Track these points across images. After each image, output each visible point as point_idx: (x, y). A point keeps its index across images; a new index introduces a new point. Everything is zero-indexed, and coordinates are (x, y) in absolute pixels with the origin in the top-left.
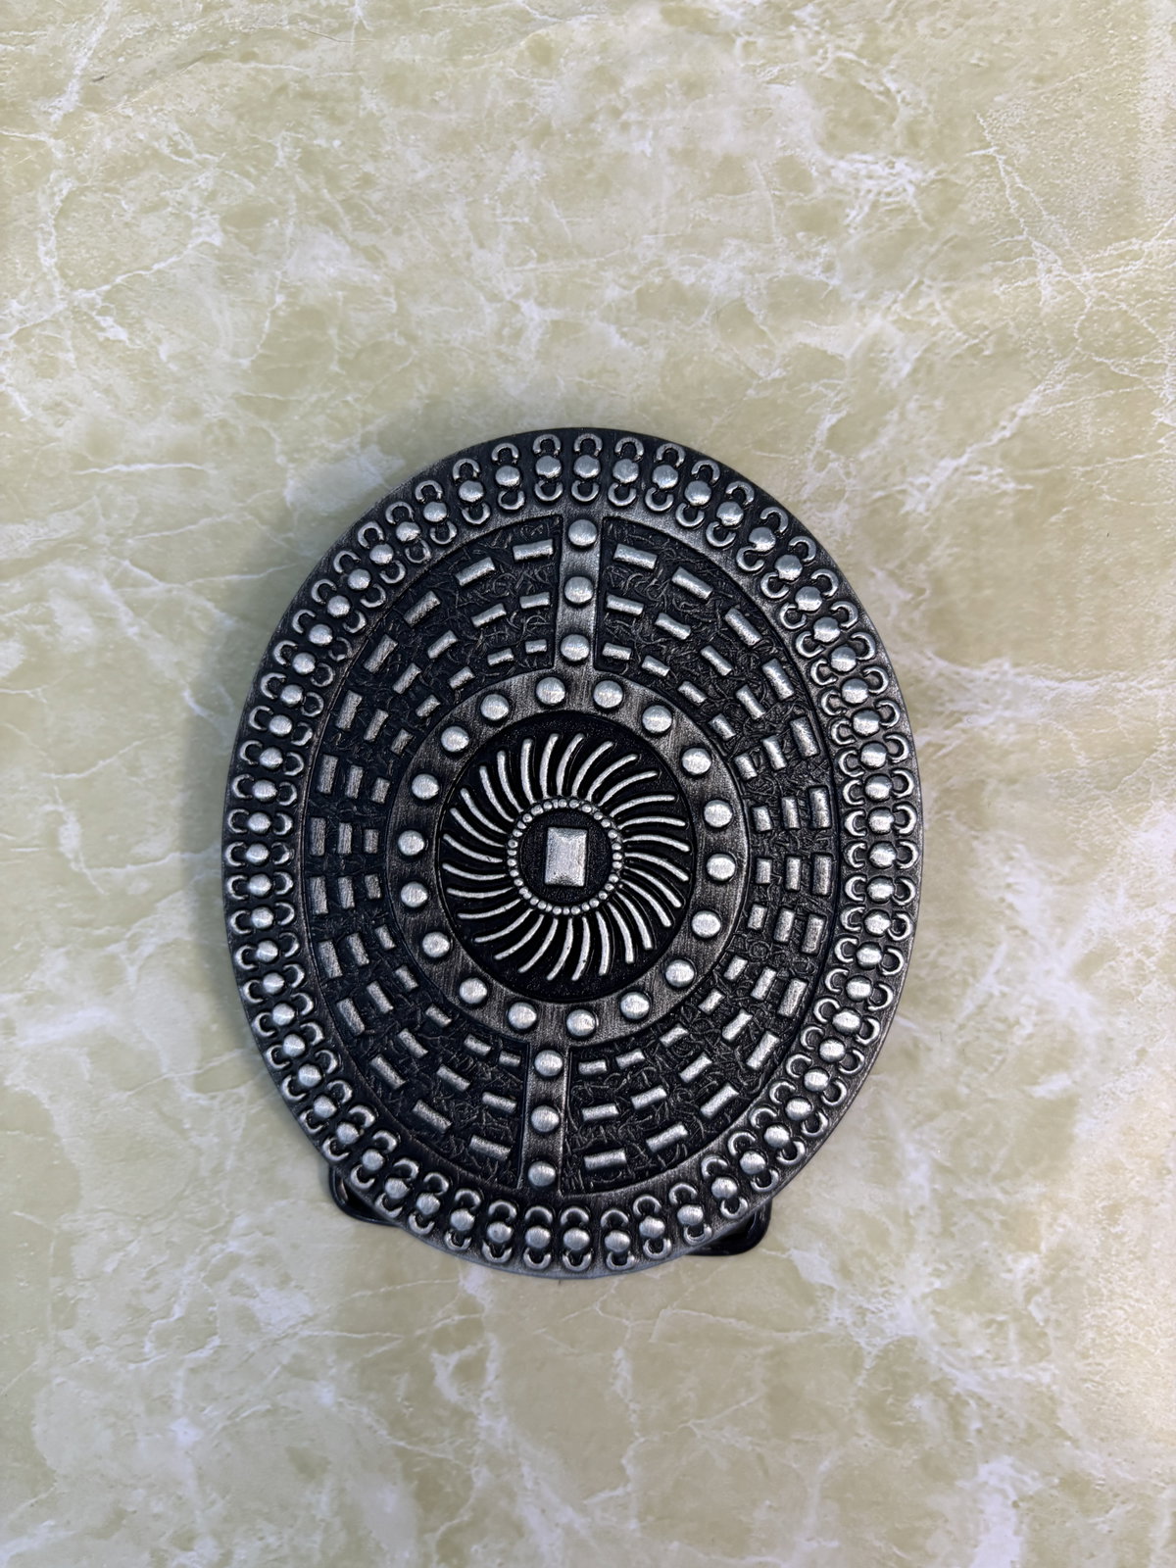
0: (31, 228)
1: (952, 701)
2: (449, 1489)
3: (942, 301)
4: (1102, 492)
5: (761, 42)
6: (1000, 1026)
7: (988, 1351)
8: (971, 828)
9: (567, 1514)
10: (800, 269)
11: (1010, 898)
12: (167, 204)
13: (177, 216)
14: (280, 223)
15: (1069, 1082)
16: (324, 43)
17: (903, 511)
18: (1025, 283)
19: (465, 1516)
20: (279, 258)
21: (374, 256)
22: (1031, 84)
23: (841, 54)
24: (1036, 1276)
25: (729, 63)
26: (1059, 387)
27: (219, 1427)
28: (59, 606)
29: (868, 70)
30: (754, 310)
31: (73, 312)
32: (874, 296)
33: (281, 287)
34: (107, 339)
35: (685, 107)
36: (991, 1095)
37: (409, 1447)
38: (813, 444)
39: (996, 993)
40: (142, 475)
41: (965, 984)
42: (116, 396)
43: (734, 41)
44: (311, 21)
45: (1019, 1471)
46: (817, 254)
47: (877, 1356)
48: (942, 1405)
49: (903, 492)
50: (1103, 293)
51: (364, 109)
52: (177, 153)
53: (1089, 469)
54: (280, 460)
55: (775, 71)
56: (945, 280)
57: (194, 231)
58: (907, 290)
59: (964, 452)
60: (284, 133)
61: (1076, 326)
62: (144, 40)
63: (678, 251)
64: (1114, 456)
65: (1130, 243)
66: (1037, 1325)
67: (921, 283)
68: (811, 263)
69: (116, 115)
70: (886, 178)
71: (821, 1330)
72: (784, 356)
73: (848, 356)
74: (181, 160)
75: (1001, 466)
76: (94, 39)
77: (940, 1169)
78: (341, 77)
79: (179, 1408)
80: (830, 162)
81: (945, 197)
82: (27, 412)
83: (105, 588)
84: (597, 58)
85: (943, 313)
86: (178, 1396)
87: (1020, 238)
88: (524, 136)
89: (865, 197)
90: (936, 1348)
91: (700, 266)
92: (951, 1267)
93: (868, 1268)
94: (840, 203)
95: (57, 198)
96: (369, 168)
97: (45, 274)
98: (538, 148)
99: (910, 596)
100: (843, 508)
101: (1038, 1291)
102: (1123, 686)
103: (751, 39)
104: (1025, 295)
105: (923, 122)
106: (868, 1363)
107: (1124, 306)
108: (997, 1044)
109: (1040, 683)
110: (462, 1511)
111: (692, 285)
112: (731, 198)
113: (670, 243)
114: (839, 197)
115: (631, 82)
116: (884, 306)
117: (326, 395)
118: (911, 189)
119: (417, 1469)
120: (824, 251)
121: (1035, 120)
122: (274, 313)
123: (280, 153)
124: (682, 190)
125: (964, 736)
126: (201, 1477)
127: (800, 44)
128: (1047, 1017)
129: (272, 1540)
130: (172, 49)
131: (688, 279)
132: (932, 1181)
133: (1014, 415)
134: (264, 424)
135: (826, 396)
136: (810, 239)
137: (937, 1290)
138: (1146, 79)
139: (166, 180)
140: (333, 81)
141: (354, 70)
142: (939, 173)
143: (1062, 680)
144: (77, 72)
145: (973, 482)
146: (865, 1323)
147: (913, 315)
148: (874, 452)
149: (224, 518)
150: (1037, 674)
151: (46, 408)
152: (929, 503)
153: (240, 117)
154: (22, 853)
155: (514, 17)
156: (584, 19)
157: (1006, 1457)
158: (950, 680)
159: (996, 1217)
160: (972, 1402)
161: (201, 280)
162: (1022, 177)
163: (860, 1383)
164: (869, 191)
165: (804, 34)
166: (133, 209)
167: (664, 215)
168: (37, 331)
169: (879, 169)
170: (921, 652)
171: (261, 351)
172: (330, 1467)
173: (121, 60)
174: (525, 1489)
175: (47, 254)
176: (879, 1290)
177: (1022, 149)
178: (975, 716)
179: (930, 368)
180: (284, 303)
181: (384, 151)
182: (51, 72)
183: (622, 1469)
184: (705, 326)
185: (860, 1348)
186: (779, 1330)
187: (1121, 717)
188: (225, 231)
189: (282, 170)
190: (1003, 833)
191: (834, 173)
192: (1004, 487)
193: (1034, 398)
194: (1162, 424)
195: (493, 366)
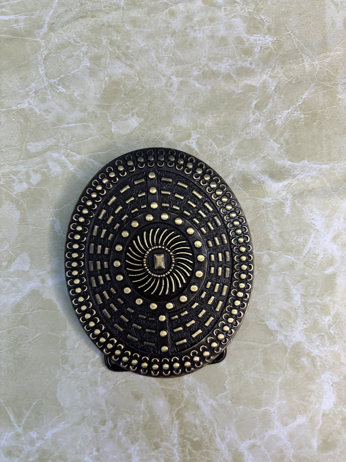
0: (37, 64)
1: (293, 172)
2: (177, 398)
3: (281, 70)
4: (326, 116)
5: (228, 8)
6: (314, 256)
7: (320, 343)
8: (302, 205)
9: (211, 402)
10: (244, 64)
11: (313, 222)
12: (74, 56)
13: (77, 59)
14: (105, 59)
15: (334, 269)
16: (114, 13)
17: (276, 124)
18: (301, 65)
19: (183, 405)
20: (106, 68)
21: (131, 67)
22: (298, 16)
23: (249, 10)
24: (330, 322)
25: (221, 14)
26: (313, 90)
27: (111, 388)
28: (50, 163)
29: (256, 14)
30: (232, 75)
31: (50, 85)
32: (263, 70)
33: (107, 76)
34: (60, 92)
35: (210, 25)
36: (314, 275)
37: (165, 387)
38: (251, 109)
39: (312, 247)
40: (72, 127)
41: (304, 246)
42: (63, 107)
43: (221, 8)
44: (109, 7)
45: (332, 376)
46: (248, 60)
47: (291, 348)
48: (310, 359)
49: (275, 119)
50: (321, 66)
51: (126, 29)
52: (76, 42)
53: (322, 110)
54: (110, 121)
55: (233, 15)
56: (281, 65)
57: (82, 63)
58: (272, 68)
59: (290, 108)
60: (104, 36)
61: (315, 75)
62: (64, 13)
63: (212, 61)
64: (328, 107)
65: (327, 54)
66: (333, 335)
67: (275, 66)
68: (246, 62)
69: (58, 33)
70: (264, 40)
71: (275, 343)
72: (241, 87)
73: (258, 86)
74: (77, 44)
75: (300, 111)
76: (50, 14)
77: (303, 295)
78: (119, 21)
79: (99, 384)
80: (249, 37)
81: (279, 44)
82: (39, 113)
83: (63, 158)
84: (186, 14)
85: (281, 73)
86: (99, 380)
87: (299, 53)
88: (168, 34)
89: (258, 45)
90: (307, 344)
91: (218, 65)
92: (308, 322)
93: (286, 324)
94: (252, 47)
95: (43, 56)
96: (128, 44)
97: (41, 76)
98: (173, 37)
99: (280, 146)
100: (260, 124)
101: (332, 326)
102: (336, 165)
103: (226, 7)
104: (302, 68)
105: (271, 26)
106: (289, 350)
107: (327, 69)
108: (314, 261)
109: (315, 166)
110: (181, 404)
111: (216, 70)
112: (224, 47)
113: (209, 60)
114: (252, 46)
115: (196, 19)
116: (266, 72)
117: (121, 103)
118: (270, 43)
119: (168, 394)
120: (249, 59)
121: (300, 24)
122: (105, 82)
123: (104, 42)
124: (211, 46)
125: (297, 181)
126: (107, 403)
127: (238, 8)
128: (326, 253)
129: (128, 419)
130: (72, 15)
131: (215, 69)
132: (301, 299)
133: (302, 98)
134: (105, 112)
135: (253, 96)
136: (245, 57)
137: (305, 328)
138: (326, 13)
139: (73, 50)
140: (117, 22)
141: (122, 19)
142: (277, 38)
143: (321, 165)
144: (46, 22)
145: (293, 116)
146: (287, 339)
147: (274, 74)
148: (267, 110)
149: (95, 137)
150: (314, 164)
151: (44, 111)
152: (282, 122)
153: (92, 32)
154: (44, 232)
155: (163, 4)
156: (182, 4)
157: (328, 372)
158: (292, 166)
159: (318, 307)
160: (317, 358)
161: (85, 75)
162: (298, 38)
163: (287, 356)
164: (260, 44)
165: (239, 6)
166: (64, 58)
167: (207, 53)
168: (40, 91)
169: (261, 38)
170: (284, 160)
171: (102, 93)
172: (143, 396)
173: (58, 19)
174: (199, 396)
175: (41, 70)
176: (290, 330)
177: (297, 32)
178: (299, 175)
179: (279, 87)
180: (108, 80)
181: (132, 40)
182: (39, 23)
183: (225, 387)
184: (220, 80)
185: (286, 346)
186: (264, 344)
187: (337, 173)
188: (90, 62)
189: (105, 46)
190: (310, 205)
191: (250, 40)
192: (301, 116)
193: (307, 94)
194: (339, 98)
195: (166, 93)
